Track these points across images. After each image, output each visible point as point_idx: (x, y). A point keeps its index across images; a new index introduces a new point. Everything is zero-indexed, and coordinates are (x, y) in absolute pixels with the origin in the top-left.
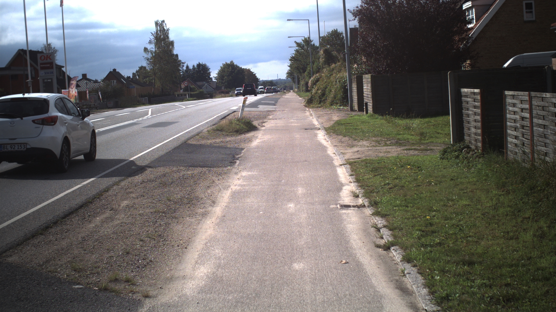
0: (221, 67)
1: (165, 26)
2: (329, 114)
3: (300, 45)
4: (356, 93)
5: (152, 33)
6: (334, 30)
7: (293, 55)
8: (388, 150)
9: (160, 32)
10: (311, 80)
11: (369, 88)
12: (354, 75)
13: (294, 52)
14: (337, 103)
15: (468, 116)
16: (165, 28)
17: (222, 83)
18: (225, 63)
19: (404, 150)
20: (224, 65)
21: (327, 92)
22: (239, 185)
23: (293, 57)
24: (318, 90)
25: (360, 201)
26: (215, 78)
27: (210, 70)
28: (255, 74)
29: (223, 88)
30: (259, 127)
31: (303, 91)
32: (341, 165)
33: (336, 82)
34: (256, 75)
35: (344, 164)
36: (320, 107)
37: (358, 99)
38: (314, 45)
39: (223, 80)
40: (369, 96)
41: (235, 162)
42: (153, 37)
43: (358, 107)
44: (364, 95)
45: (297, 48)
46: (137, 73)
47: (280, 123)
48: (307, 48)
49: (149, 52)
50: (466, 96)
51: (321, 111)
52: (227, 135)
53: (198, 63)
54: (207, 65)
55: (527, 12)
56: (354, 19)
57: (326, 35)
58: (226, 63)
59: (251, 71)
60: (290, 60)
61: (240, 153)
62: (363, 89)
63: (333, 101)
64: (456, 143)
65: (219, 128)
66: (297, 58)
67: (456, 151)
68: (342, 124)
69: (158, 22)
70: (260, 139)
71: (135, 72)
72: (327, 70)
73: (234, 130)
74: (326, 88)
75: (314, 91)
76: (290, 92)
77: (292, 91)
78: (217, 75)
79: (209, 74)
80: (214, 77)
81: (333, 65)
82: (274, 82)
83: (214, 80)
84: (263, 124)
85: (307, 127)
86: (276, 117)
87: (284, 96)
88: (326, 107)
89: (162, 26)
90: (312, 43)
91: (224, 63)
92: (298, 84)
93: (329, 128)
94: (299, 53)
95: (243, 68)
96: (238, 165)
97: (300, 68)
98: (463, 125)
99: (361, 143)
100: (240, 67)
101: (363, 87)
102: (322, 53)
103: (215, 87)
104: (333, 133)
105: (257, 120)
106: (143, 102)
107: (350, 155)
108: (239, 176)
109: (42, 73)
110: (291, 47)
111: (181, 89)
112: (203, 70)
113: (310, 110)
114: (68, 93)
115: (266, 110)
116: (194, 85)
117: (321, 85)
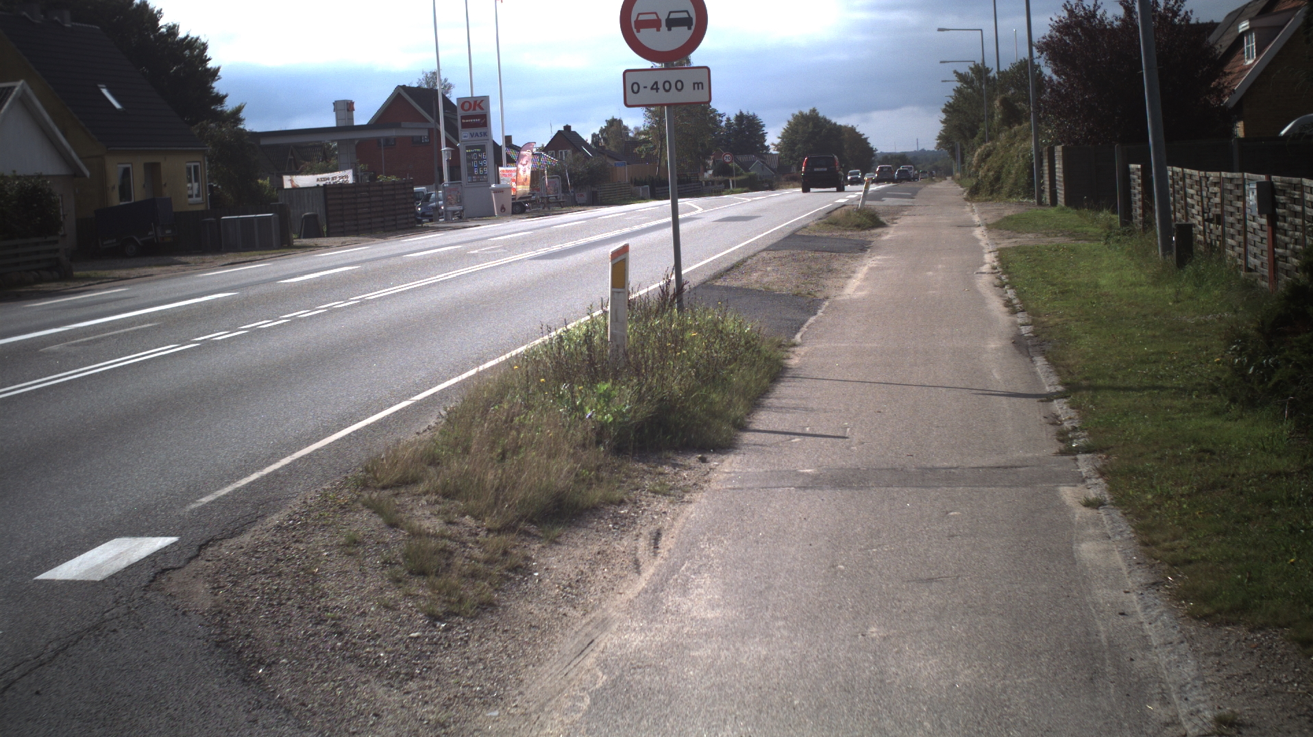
0: (790, 123)
2: (1001, 209)
3: (964, 79)
7: (951, 101)
8: (1052, 240)
11: (1061, 166)
12: (1044, 145)
13: (953, 93)
14: (1018, 194)
15: (1135, 195)
17: (791, 158)
19: (1071, 240)
20: (796, 117)
21: (1003, 176)
22: (875, 264)
23: (950, 103)
24: (988, 170)
25: (995, 270)
26: (776, 146)
27: (764, 128)
28: (866, 139)
29: (794, 169)
30: (888, 223)
32: (990, 252)
33: (1018, 156)
34: (869, 141)
35: (994, 251)
36: (990, 200)
37: (1049, 185)
39: (793, 151)
40: (1061, 179)
41: (867, 250)
43: (1048, 200)
44: (1057, 178)
45: (959, 84)
46: (602, 135)
47: (921, 220)
48: (981, 85)
50: (1133, 173)
51: (989, 206)
52: (846, 229)
53: (738, 114)
54: (759, 117)
57: (1008, 69)
58: (801, 113)
59: (857, 130)
60: (943, 111)
61: (870, 244)
62: (1055, 169)
63: (1012, 190)
64: (1123, 226)
65: (831, 221)
66: (958, 106)
67: (1120, 235)
68: (1013, 219)
70: (893, 234)
71: (597, 132)
72: (1006, 136)
73: (853, 225)
74: (1002, 167)
75: (981, 173)
76: (945, 179)
78: (779, 140)
79: (762, 137)
80: (773, 144)
81: (1016, 127)
82: (909, 157)
83: (773, 151)
84: (895, 221)
85: (962, 224)
86: (913, 213)
87: (930, 186)
88: (1000, 200)
90: (988, 74)
91: (797, 113)
93: (993, 224)
94: (963, 97)
95: (838, 124)
96: (870, 252)
97: (966, 128)
98: (1131, 206)
99: (1024, 236)
100: (833, 121)
101: (1054, 165)
102: (998, 104)
103: (775, 166)
104: (996, 228)
105: (883, 216)
106: (641, 195)
107: (1005, 243)
108: (874, 258)
109: (464, 134)
110: (945, 81)
111: (706, 171)
112: (748, 128)
113: (973, 204)
114: (514, 174)
115: (897, 204)
116: (735, 161)
117: (994, 162)
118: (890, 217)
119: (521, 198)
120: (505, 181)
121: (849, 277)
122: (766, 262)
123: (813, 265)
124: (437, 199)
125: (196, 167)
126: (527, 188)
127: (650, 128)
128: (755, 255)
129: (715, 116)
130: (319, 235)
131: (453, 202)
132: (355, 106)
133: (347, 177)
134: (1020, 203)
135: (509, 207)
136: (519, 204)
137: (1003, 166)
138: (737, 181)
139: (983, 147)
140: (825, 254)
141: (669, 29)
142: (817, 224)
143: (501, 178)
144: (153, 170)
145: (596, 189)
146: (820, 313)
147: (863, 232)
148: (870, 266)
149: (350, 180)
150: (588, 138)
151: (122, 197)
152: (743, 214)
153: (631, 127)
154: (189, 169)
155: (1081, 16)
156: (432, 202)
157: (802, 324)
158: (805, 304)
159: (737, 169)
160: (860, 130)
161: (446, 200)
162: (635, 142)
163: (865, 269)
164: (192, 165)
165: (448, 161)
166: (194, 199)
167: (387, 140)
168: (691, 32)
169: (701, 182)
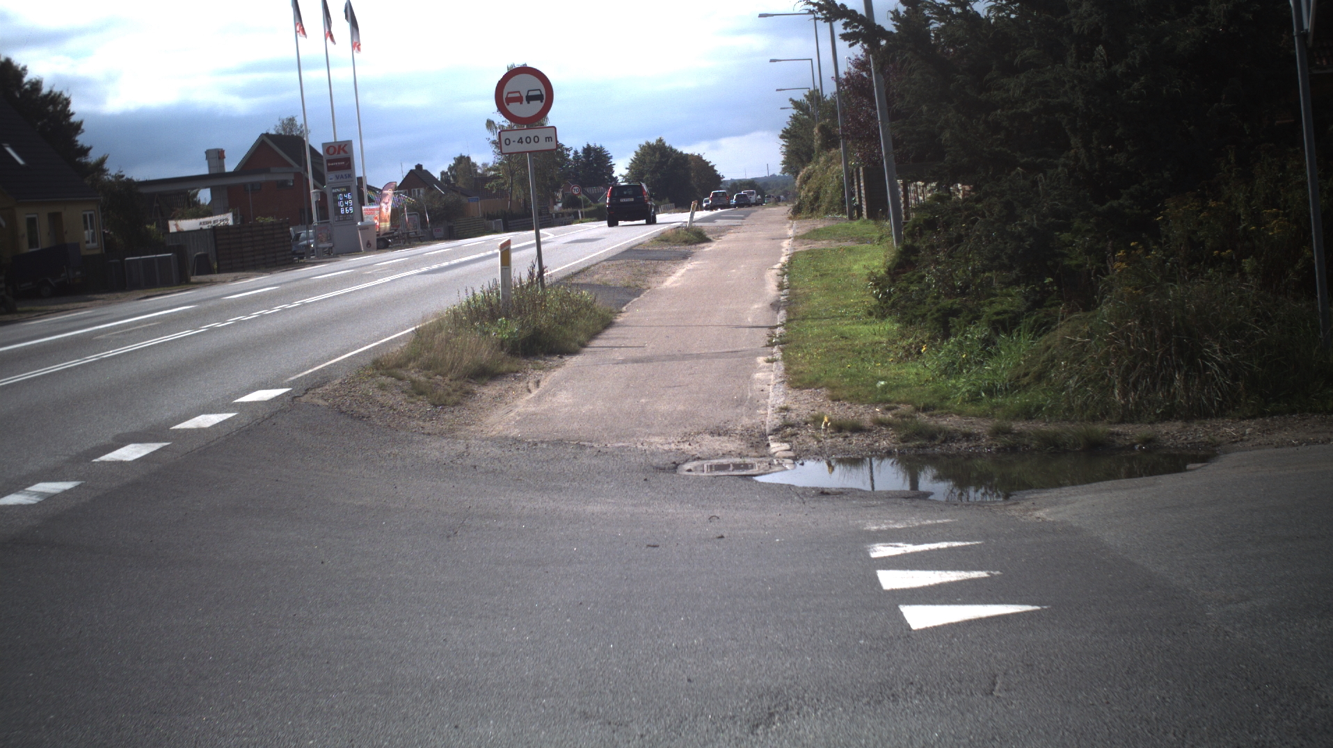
0: (637, 154)
3: (799, 106)
7: (788, 127)
11: (863, 184)
13: (789, 120)
18: (644, 144)
20: (643, 148)
22: (693, 267)
23: (787, 130)
24: (809, 191)
26: (624, 177)
27: (611, 160)
28: (713, 166)
30: (713, 239)
32: (787, 255)
34: (715, 168)
35: (790, 254)
36: (810, 218)
40: (864, 196)
41: (688, 258)
45: (795, 112)
46: (451, 172)
47: (743, 235)
48: (816, 110)
49: (495, 128)
52: (676, 245)
53: (586, 146)
54: (606, 149)
58: (648, 143)
59: (704, 158)
61: (692, 254)
63: (829, 207)
66: (795, 132)
71: (446, 170)
72: (824, 159)
73: (683, 241)
75: (803, 194)
78: (628, 171)
79: (610, 169)
80: (621, 175)
81: (832, 152)
83: (621, 182)
84: (719, 238)
85: (775, 237)
86: (741, 231)
93: (802, 236)
94: (799, 123)
95: (685, 152)
96: (691, 259)
99: (820, 242)
100: (679, 150)
105: (711, 234)
106: (494, 229)
107: (802, 248)
108: (693, 263)
109: (330, 177)
110: (784, 108)
111: (555, 203)
112: (596, 160)
114: (377, 212)
115: (727, 224)
116: (583, 193)
117: (813, 183)
118: (718, 234)
119: (384, 235)
120: (368, 219)
121: (670, 276)
122: (605, 268)
123: (643, 269)
124: (308, 238)
125: (91, 216)
126: (388, 225)
127: (501, 164)
128: (597, 264)
129: (562, 151)
130: (211, 272)
131: (324, 239)
132: (225, 154)
133: (227, 220)
134: (834, 219)
135: (374, 243)
136: (383, 240)
137: (821, 187)
138: (586, 212)
139: (805, 170)
140: (654, 262)
141: (528, 103)
142: (652, 242)
143: (365, 216)
144: (55, 218)
145: (451, 224)
146: (642, 296)
147: (689, 246)
148: (688, 268)
149: (231, 222)
150: (437, 175)
151: (31, 245)
152: (589, 237)
153: (479, 164)
154: (85, 216)
156: (301, 241)
157: (628, 302)
158: (633, 291)
159: (586, 201)
161: (316, 237)
162: (484, 179)
163: (683, 271)
164: (88, 213)
165: (316, 202)
166: (91, 245)
167: (253, 184)
168: (543, 104)
169: (552, 215)
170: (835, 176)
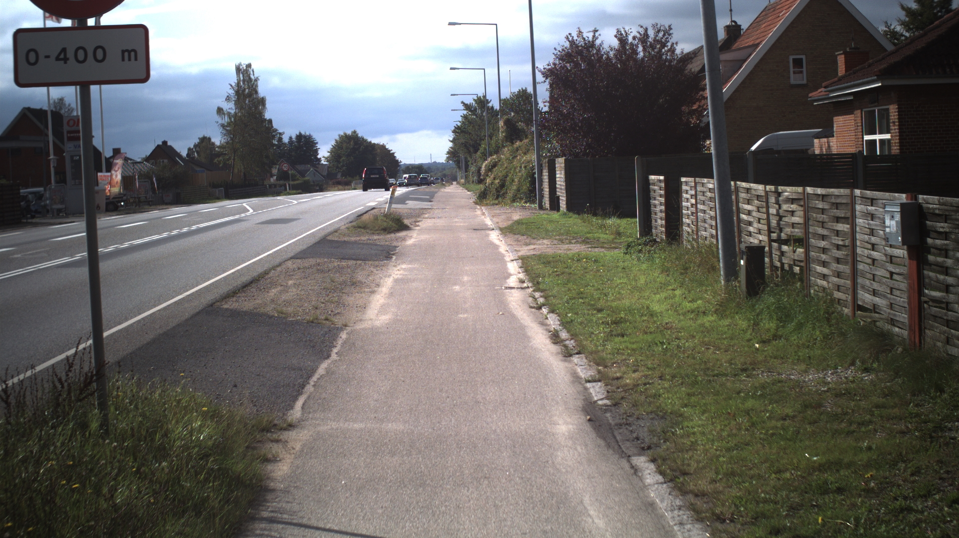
0: (336, 141)
1: (252, 73)
2: (509, 213)
3: (469, 108)
4: (547, 184)
5: (231, 86)
6: (522, 89)
8: (570, 248)
9: (244, 84)
10: (484, 164)
11: (563, 176)
12: (545, 157)
13: (460, 119)
14: (521, 199)
15: (655, 206)
16: (252, 77)
17: (337, 167)
19: (588, 248)
20: (341, 137)
21: (507, 183)
22: (400, 274)
23: (458, 126)
24: (494, 179)
25: (525, 285)
26: (326, 158)
27: (317, 145)
28: (393, 153)
29: (339, 176)
30: (412, 226)
31: (473, 182)
32: (513, 260)
33: (521, 167)
34: (395, 155)
35: (516, 260)
36: (497, 205)
37: (550, 191)
38: (492, 107)
39: (339, 162)
40: (563, 187)
41: (392, 257)
42: (233, 92)
43: (550, 204)
44: (557, 186)
46: (195, 149)
47: (440, 222)
48: (482, 113)
49: (224, 114)
50: (654, 184)
51: (497, 210)
52: (373, 233)
53: (298, 134)
54: (314, 137)
55: (794, 73)
56: (545, 82)
57: (508, 97)
58: (345, 134)
59: (387, 147)
60: (453, 132)
61: (395, 250)
62: (555, 178)
63: (516, 195)
64: (643, 236)
65: (361, 225)
66: (465, 128)
67: (640, 245)
68: (522, 224)
69: (241, 67)
70: (416, 238)
71: (192, 147)
72: (509, 150)
73: (380, 228)
74: (506, 176)
75: (488, 181)
76: (452, 184)
77: (455, 183)
78: (329, 154)
79: (316, 152)
80: (324, 157)
81: (518, 143)
82: (425, 167)
83: (323, 162)
84: (417, 224)
85: (476, 228)
86: (433, 216)
87: (442, 190)
88: (506, 204)
89: (247, 73)
90: (490, 105)
91: (342, 134)
92: (466, 171)
93: (505, 228)
94: (469, 121)
95: (373, 142)
96: (395, 260)
97: (470, 145)
98: (651, 217)
99: (540, 242)
100: (369, 140)
101: (555, 175)
102: (503, 123)
103: (325, 173)
104: (510, 232)
105: (407, 218)
107: (525, 251)
108: (399, 268)
109: (69, 146)
110: (455, 110)
111: (271, 177)
112: (306, 144)
113: (483, 208)
114: (109, 179)
115: (418, 207)
117: (499, 171)
118: (413, 220)
119: (114, 198)
120: (102, 184)
122: (289, 274)
126: (119, 190)
127: (226, 143)
128: (280, 265)
129: (278, 135)
131: (58, 201)
134: (524, 208)
135: (104, 206)
136: (112, 203)
138: (293, 185)
139: (488, 160)
140: (351, 263)
142: (348, 228)
143: (99, 182)
145: (179, 191)
147: (389, 236)
148: (396, 277)
150: (184, 153)
152: (285, 216)
153: (216, 143)
155: (581, 46)
157: (309, 377)
158: (319, 336)
159: (293, 176)
160: (389, 147)
161: (51, 198)
162: (218, 154)
163: (390, 282)
165: (55, 166)
167: (13, 150)
169: (266, 185)
170: (523, 166)
